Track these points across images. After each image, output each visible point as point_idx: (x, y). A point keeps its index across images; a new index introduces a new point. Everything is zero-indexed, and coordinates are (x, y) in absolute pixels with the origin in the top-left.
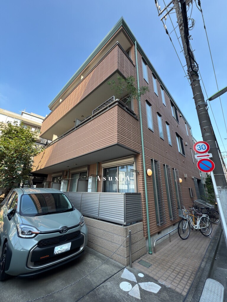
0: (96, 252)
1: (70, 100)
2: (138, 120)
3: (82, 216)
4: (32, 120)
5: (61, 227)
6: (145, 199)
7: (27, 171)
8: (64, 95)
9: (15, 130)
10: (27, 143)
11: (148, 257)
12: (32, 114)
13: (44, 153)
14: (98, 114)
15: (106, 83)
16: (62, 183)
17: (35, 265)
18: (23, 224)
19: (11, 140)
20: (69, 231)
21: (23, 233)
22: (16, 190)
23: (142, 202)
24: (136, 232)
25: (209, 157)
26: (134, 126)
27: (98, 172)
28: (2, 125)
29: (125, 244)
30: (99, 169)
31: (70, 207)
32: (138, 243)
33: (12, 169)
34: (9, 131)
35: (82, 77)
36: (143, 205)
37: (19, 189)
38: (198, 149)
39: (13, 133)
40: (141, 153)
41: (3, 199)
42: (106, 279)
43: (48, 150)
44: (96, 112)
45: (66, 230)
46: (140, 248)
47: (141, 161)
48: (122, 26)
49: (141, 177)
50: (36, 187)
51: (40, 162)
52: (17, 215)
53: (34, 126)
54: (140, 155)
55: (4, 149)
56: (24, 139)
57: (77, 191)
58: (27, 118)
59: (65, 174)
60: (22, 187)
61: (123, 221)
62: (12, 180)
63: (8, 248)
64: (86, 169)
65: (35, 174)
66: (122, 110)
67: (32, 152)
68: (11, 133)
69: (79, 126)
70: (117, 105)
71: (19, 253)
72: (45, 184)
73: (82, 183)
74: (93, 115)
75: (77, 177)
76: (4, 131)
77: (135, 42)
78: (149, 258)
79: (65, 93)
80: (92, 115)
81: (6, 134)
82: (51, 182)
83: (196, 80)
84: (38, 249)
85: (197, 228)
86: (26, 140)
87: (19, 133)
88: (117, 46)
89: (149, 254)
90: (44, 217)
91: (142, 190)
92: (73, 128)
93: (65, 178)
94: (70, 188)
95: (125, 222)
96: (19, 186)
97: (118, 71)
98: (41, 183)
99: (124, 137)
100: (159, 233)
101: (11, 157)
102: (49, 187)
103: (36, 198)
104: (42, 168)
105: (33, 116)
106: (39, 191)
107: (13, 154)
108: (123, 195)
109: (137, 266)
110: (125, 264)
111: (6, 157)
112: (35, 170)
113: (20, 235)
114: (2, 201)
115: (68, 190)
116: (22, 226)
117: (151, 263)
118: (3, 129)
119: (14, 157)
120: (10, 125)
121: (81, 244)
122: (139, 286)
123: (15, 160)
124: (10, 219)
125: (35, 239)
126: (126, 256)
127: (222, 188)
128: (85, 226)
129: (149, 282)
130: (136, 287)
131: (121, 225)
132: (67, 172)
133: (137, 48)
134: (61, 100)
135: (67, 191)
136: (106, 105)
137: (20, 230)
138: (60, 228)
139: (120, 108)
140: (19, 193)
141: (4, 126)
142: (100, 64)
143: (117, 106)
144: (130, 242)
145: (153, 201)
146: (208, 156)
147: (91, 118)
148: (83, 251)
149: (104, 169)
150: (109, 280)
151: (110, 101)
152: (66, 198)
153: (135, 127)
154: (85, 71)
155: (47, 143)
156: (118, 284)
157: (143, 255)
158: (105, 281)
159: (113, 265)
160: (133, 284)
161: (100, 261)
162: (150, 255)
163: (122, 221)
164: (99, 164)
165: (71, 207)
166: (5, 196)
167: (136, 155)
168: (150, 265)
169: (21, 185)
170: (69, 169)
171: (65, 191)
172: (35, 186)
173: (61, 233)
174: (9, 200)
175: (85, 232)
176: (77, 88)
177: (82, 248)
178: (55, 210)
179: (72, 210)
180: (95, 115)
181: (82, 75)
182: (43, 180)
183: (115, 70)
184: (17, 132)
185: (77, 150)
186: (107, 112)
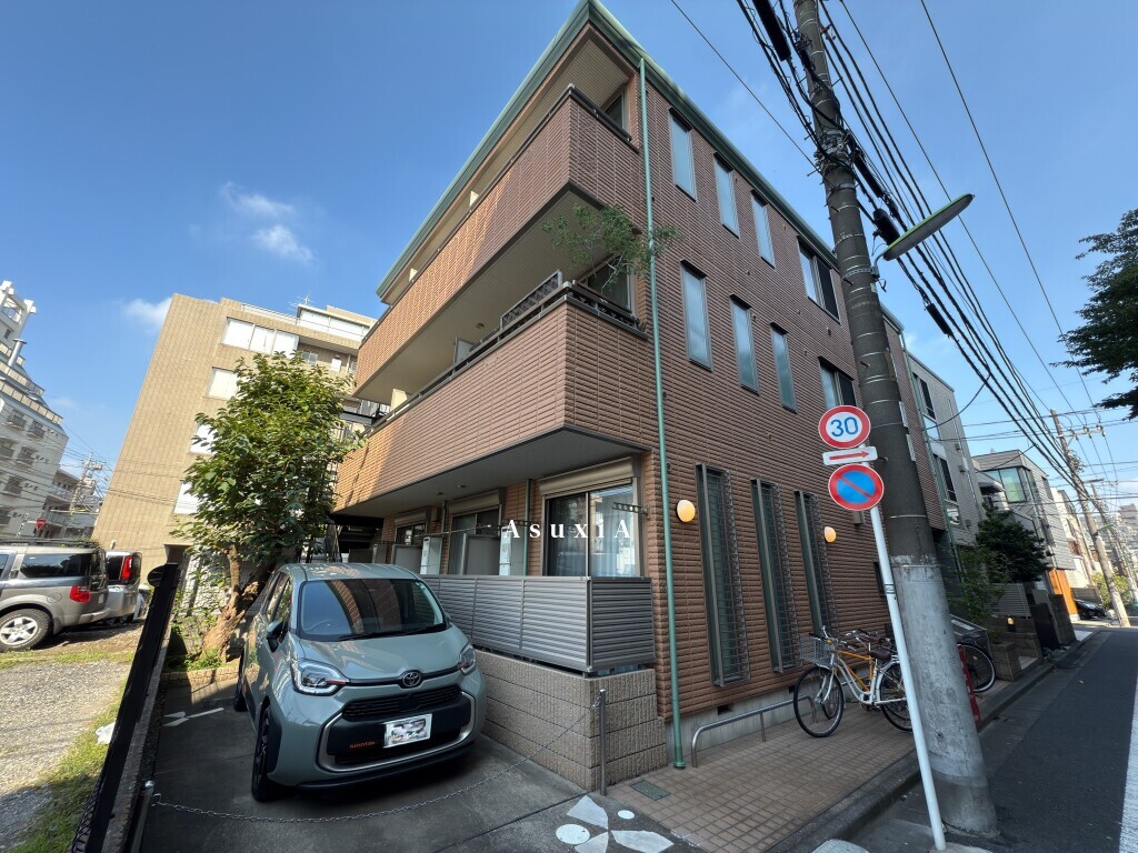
0: (514, 754)
1: (437, 274)
2: (644, 339)
3: (470, 647)
4: (332, 332)
5: (404, 670)
6: (666, 598)
7: (319, 509)
8: (422, 254)
9: (279, 383)
10: (313, 423)
11: (668, 774)
12: (330, 310)
13: (367, 451)
14: (515, 327)
15: (539, 223)
16: (426, 547)
17: (338, 763)
18: (306, 660)
19: (267, 414)
20: (426, 684)
21: (305, 682)
22: (287, 568)
23: (655, 605)
24: (627, 697)
25: (866, 459)
26: (630, 361)
27: (529, 510)
28: (241, 368)
29: (588, 729)
30: (535, 501)
31: (439, 619)
32: (637, 730)
33: (275, 507)
34: (263, 385)
35: (474, 197)
36: (659, 617)
37: (295, 567)
38: (833, 433)
39: (275, 392)
40: (654, 450)
41: (255, 597)
42: (522, 814)
43: (382, 439)
44: (512, 319)
45: (416, 680)
46: (642, 747)
47: (656, 476)
48: (589, 21)
49: (655, 528)
50: (350, 560)
51: (356, 479)
52: (291, 637)
53: (339, 353)
54: (653, 456)
55: (250, 445)
56: (306, 408)
57: (465, 573)
58: (313, 325)
59: (433, 518)
60: (308, 560)
61: (585, 661)
62: (275, 538)
63: (272, 720)
64: (494, 500)
65: (342, 518)
66: (583, 314)
67: (330, 449)
68: (266, 393)
69: (463, 364)
70: (568, 302)
71: (301, 731)
72: (375, 549)
73: (480, 548)
74: (502, 331)
75: (471, 526)
76: (248, 387)
77: (639, 61)
78: (670, 778)
79: (425, 248)
80: (499, 330)
81: (254, 394)
82: (392, 543)
83: (840, 189)
84: (344, 723)
85: (870, 702)
86: (312, 410)
87: (289, 391)
88: (570, 100)
89: (676, 767)
90: (364, 645)
91: (657, 567)
92: (449, 370)
93: (434, 531)
94: (450, 564)
95: (589, 663)
96: (297, 558)
97: (570, 187)
98: (368, 546)
99: (589, 401)
100: (723, 709)
101: (271, 469)
102: (387, 562)
103: (346, 594)
104: (365, 497)
105: (332, 317)
106: (355, 572)
107: (274, 460)
108: (585, 585)
109: (622, 793)
110: (588, 784)
111: (255, 469)
112: (343, 506)
113: (301, 688)
114: (253, 602)
115: (446, 569)
116: (304, 665)
117: (669, 790)
118: (244, 380)
119: (279, 469)
120: (262, 365)
121: (463, 722)
122: (611, 836)
123: (281, 478)
124: (273, 649)
125: (337, 698)
126: (589, 763)
127: (913, 562)
128: (476, 672)
129: (644, 832)
130: (603, 839)
131: (579, 673)
132: (439, 511)
133: (646, 79)
134: (413, 273)
135: (441, 572)
136: (539, 298)
137: (298, 675)
138: (399, 674)
139: (577, 311)
140: (294, 578)
141: (246, 372)
142: (521, 159)
143: (565, 306)
144: (604, 725)
145: (702, 604)
146: (864, 454)
147: (494, 341)
148: (470, 743)
149: (546, 500)
150: (531, 817)
151: (549, 288)
152: (427, 593)
153: (634, 363)
154: (482, 174)
155: (378, 411)
156: (554, 828)
157: (654, 769)
158: (518, 819)
159: (554, 786)
160: (595, 831)
161: (519, 776)
162: (677, 772)
163: (580, 661)
164: (533, 483)
165: (441, 621)
166: (261, 588)
167: (638, 456)
168: (664, 794)
169: (304, 555)
170: (446, 502)
171: (435, 571)
172: (345, 556)
173: (403, 687)
174: (270, 599)
175: (476, 693)
176: (457, 236)
177: (465, 735)
178: (399, 627)
179: (442, 627)
180: (509, 332)
181: (472, 188)
182: (372, 537)
183: (562, 185)
184: (286, 388)
185: (459, 441)
186: (538, 325)
